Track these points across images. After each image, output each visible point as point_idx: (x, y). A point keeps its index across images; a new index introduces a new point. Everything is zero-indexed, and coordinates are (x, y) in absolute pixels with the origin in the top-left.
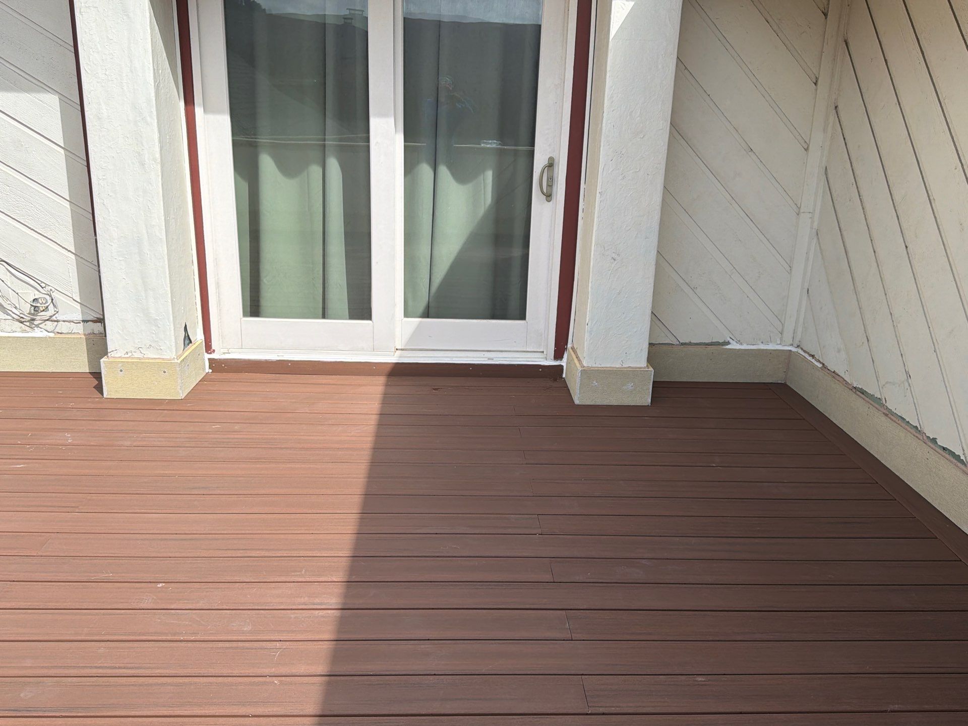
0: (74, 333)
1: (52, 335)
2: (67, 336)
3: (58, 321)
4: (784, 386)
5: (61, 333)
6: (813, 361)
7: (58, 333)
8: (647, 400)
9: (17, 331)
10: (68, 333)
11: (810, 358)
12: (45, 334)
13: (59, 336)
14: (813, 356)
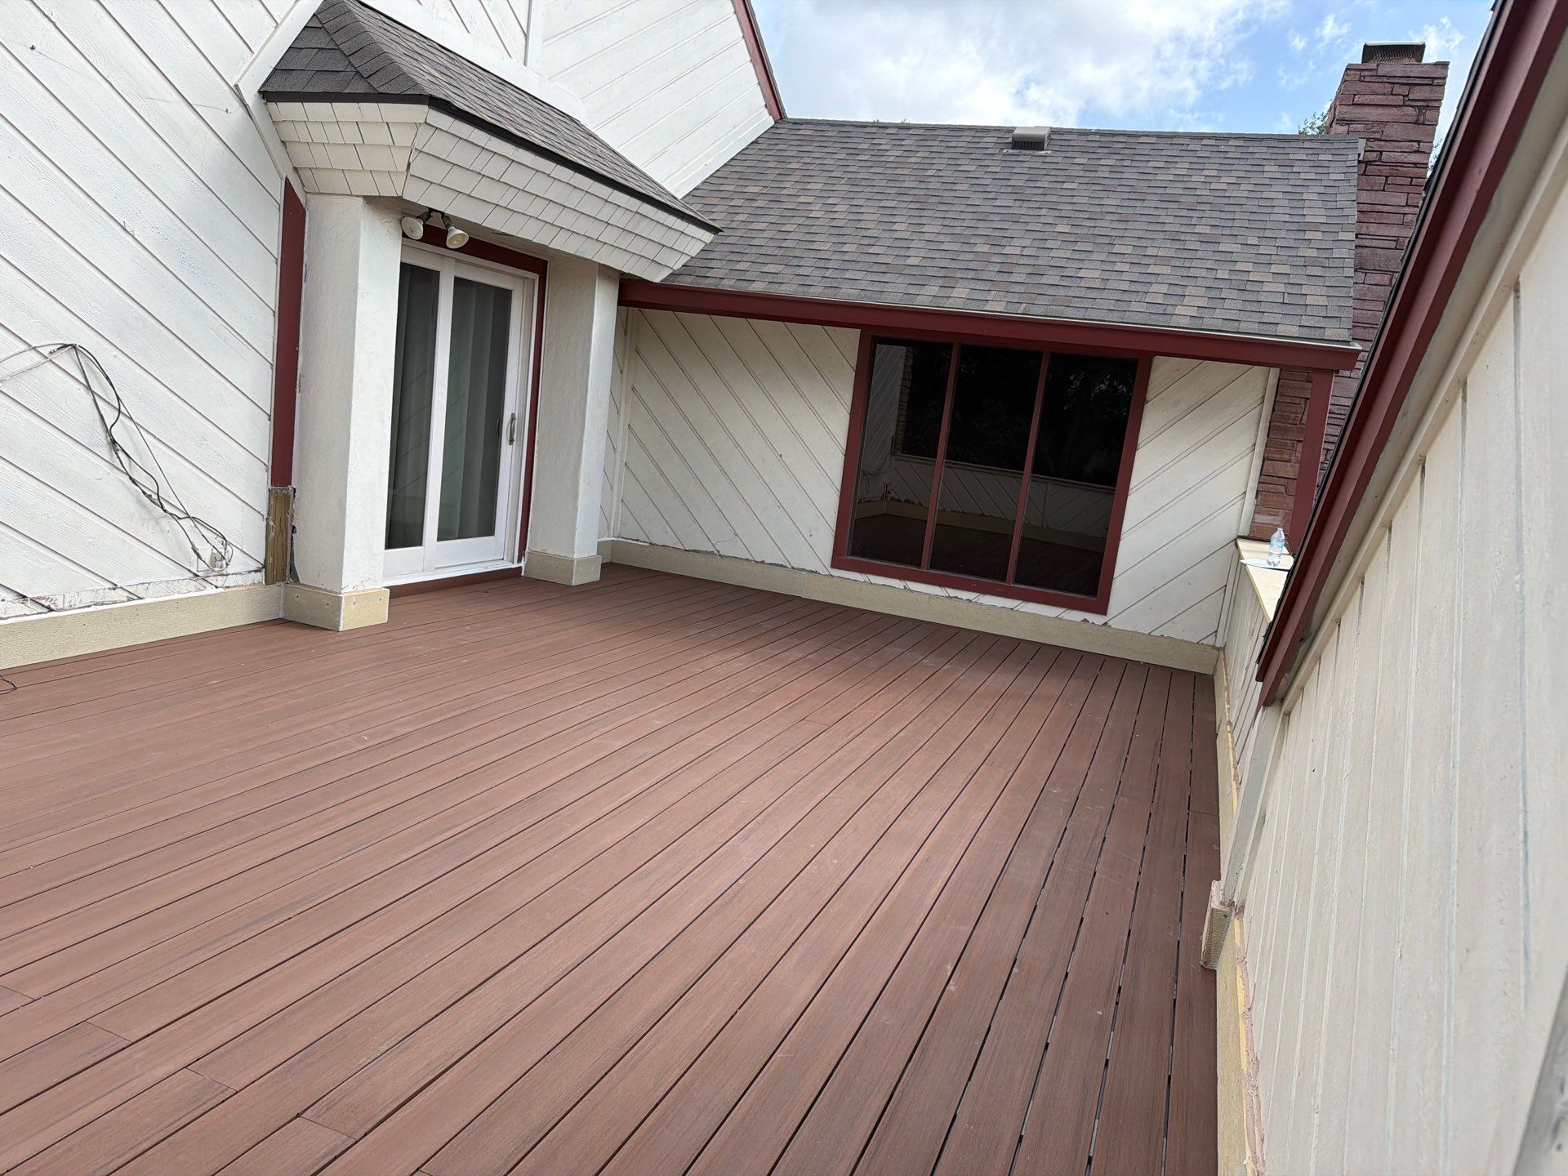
0: (239, 586)
1: (222, 590)
2: (234, 589)
3: (227, 575)
4: (611, 563)
5: (228, 587)
6: (639, 543)
7: (227, 587)
8: (598, 578)
9: (189, 590)
10: (235, 586)
11: (636, 542)
12: (213, 591)
13: (227, 590)
14: (637, 540)
